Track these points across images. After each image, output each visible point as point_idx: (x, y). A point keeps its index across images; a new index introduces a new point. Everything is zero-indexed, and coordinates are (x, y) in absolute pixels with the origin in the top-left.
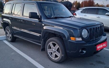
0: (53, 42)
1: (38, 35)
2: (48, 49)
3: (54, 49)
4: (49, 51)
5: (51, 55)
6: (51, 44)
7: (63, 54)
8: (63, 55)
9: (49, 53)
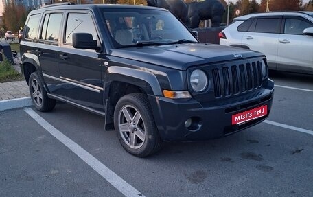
0: (128, 106)
1: (97, 89)
2: (120, 125)
3: (132, 123)
4: (123, 129)
5: (127, 139)
6: (125, 110)
7: (150, 133)
8: (150, 137)
9: (123, 133)
